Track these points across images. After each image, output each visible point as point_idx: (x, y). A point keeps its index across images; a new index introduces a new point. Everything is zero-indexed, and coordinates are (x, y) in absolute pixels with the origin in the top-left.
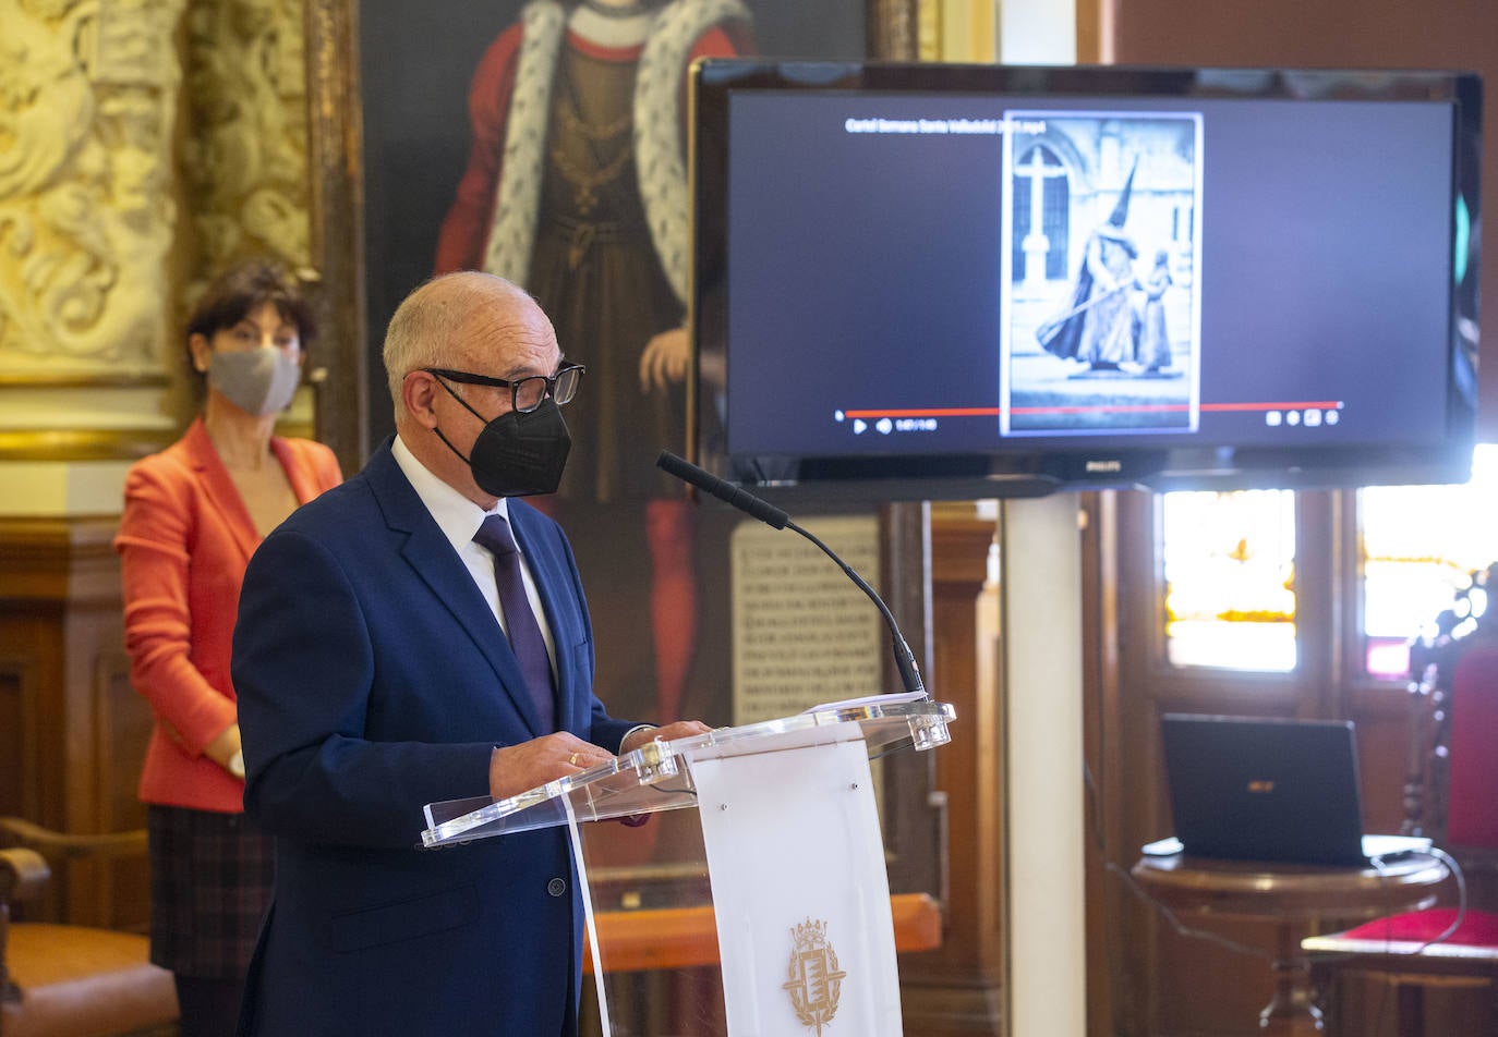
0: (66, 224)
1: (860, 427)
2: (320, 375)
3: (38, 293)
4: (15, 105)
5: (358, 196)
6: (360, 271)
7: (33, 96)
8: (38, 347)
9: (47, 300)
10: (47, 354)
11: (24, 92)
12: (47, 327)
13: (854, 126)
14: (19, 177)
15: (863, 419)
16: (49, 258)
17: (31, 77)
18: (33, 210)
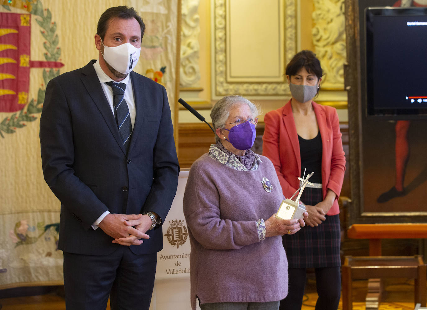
0: (339, 52)
1: (413, 101)
2: (348, 88)
3: (333, 68)
4: (328, 23)
5: (358, 44)
6: (359, 62)
7: (332, 20)
8: (333, 81)
9: (335, 70)
10: (335, 83)
11: (329, 20)
12: (335, 76)
13: (409, 24)
14: (329, 40)
15: (413, 99)
16: (336, 60)
17: (331, 16)
18: (332, 48)
